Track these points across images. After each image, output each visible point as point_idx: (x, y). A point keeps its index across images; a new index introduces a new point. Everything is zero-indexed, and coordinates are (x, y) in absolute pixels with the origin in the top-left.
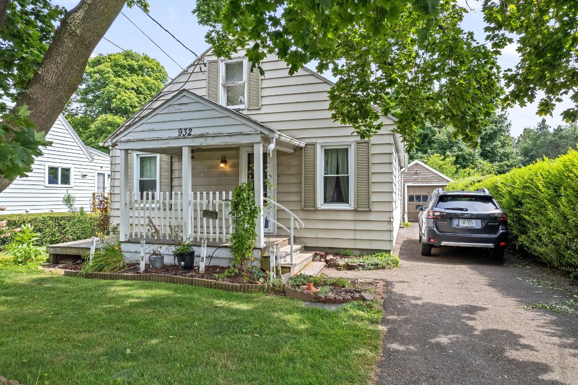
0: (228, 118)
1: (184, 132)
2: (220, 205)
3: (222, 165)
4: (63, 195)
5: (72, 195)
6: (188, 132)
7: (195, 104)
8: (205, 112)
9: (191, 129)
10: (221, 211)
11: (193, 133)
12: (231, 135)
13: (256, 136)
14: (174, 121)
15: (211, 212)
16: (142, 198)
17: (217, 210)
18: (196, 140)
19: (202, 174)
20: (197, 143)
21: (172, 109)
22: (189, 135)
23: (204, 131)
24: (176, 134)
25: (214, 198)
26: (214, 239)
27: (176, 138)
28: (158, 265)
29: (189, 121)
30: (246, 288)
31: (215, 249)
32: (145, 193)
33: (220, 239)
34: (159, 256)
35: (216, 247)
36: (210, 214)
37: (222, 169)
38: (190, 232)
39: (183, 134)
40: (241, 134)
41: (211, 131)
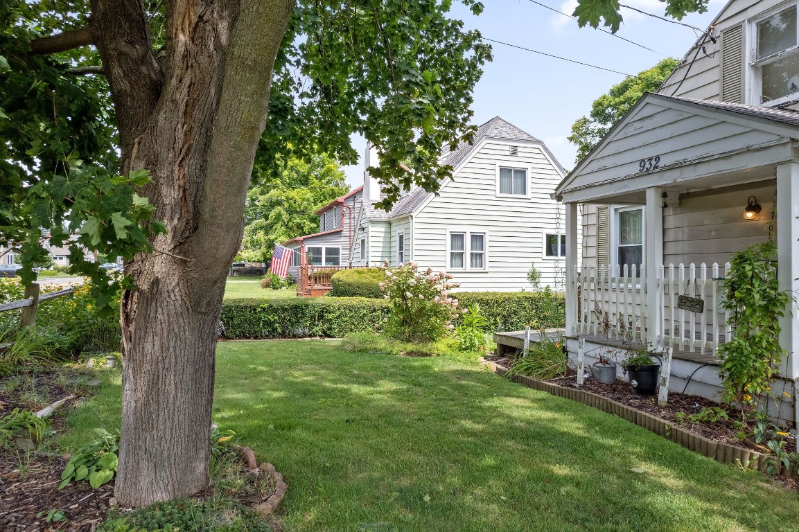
0: (722, 126)
1: (647, 166)
2: (709, 287)
3: (750, 215)
4: (528, 270)
5: (538, 270)
6: (653, 162)
7: (665, 113)
8: (681, 123)
9: (658, 158)
10: (709, 296)
11: (661, 164)
12: (727, 156)
13: (781, 148)
14: (633, 149)
15: (692, 300)
16: (622, 275)
17: (703, 298)
18: (667, 174)
19: (713, 233)
20: (667, 179)
21: (630, 130)
22: (656, 167)
23: (679, 157)
24: (635, 169)
25: (698, 275)
26: (698, 349)
27: (636, 177)
28: (605, 379)
29: (654, 145)
30: (730, 453)
31: (698, 366)
32: (626, 266)
33: (709, 350)
34: (607, 366)
35: (699, 363)
36: (690, 303)
37: (751, 222)
38: (658, 333)
39: (646, 167)
40: (748, 150)
41: (691, 155)
